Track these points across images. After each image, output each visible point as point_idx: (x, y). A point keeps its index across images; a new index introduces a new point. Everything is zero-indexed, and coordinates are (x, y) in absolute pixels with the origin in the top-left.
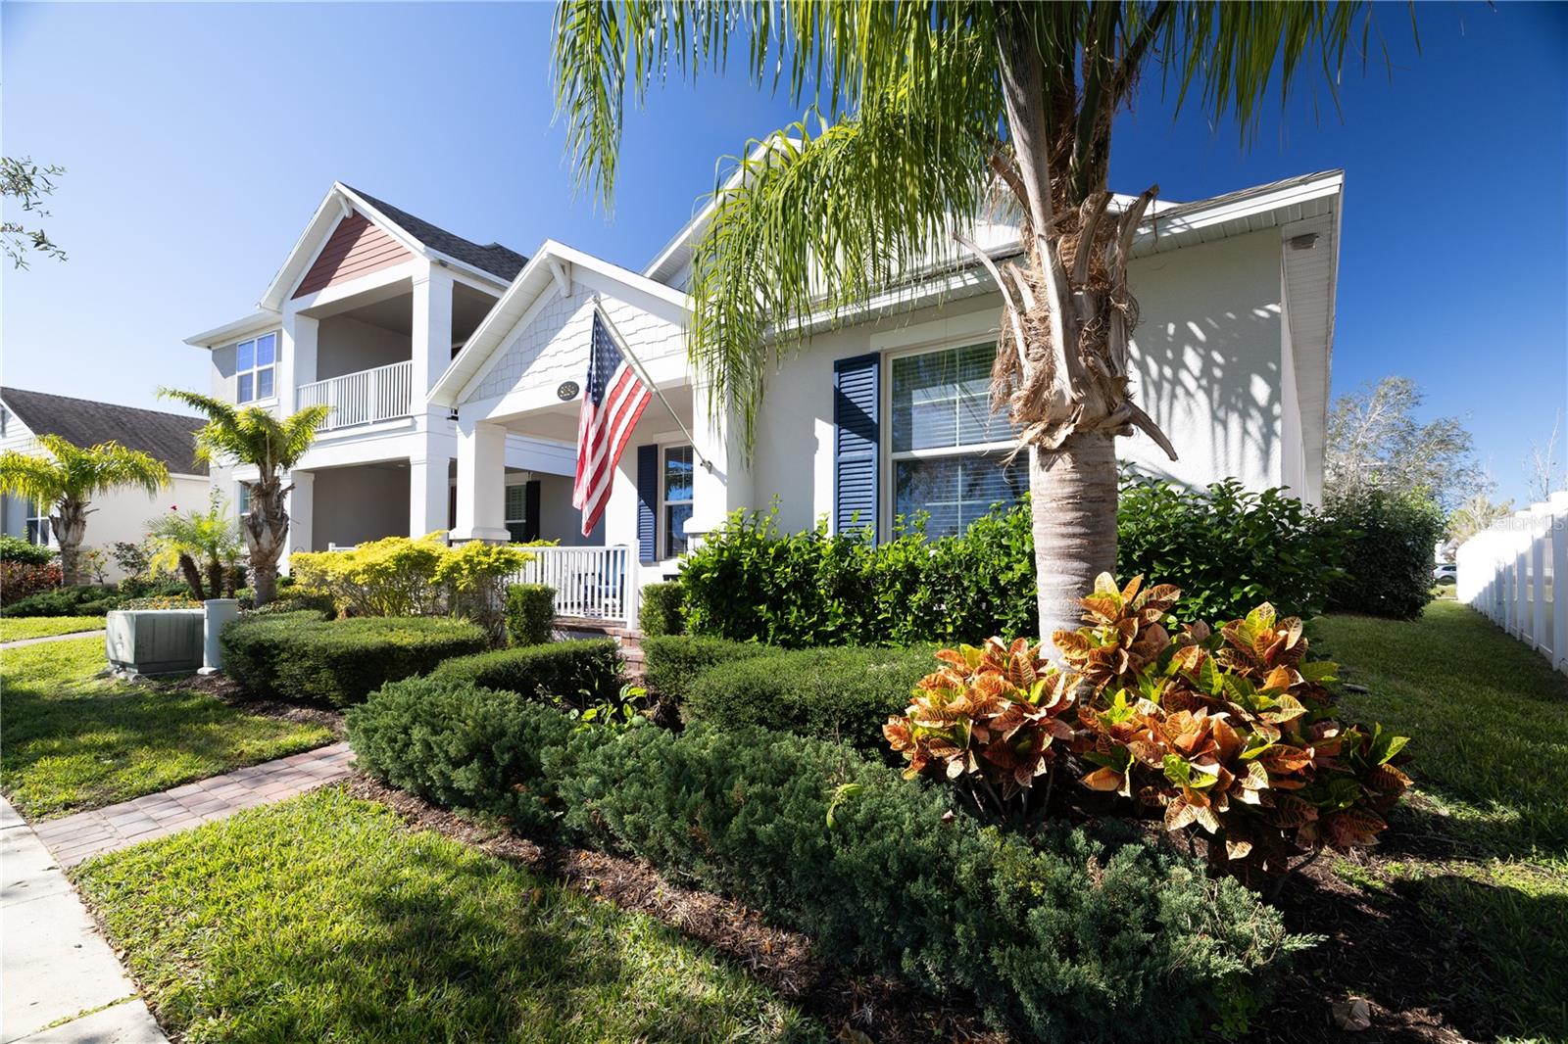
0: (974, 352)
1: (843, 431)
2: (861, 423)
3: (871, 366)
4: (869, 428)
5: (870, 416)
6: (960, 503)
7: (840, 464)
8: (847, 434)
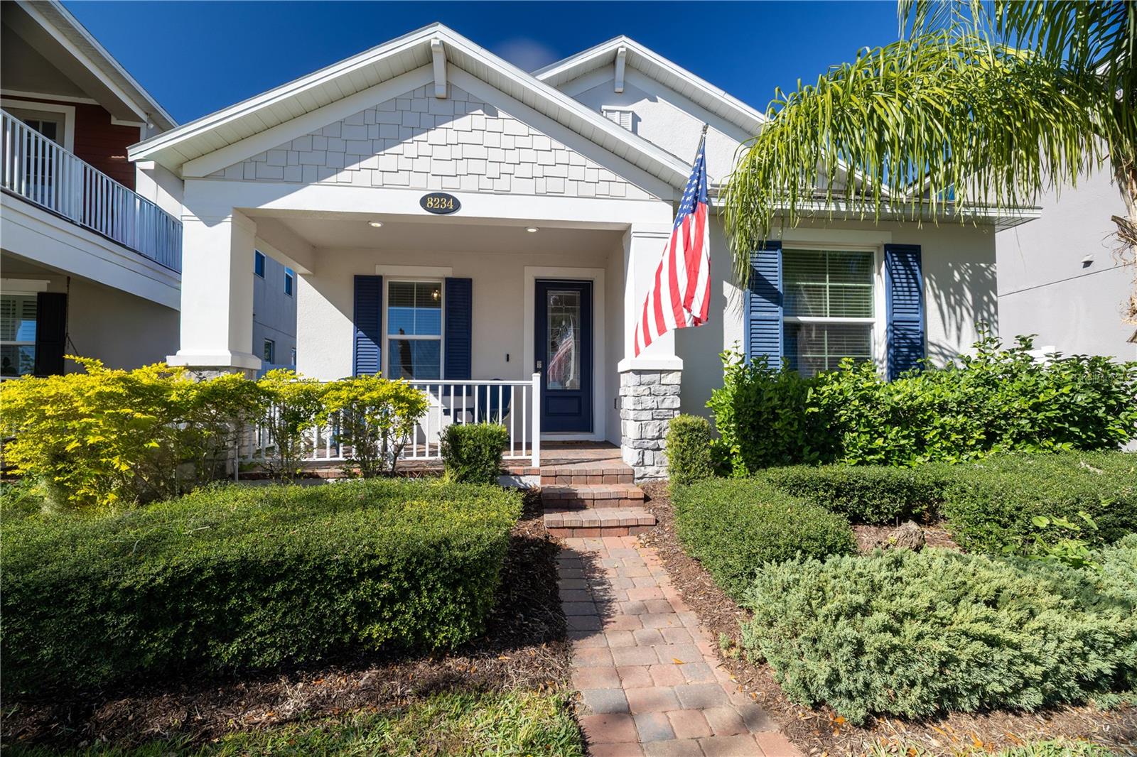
0: (841, 256)
1: (755, 295)
2: (768, 291)
3: (776, 250)
4: (775, 296)
5: (776, 287)
6: (826, 356)
7: (752, 320)
8: (757, 299)
